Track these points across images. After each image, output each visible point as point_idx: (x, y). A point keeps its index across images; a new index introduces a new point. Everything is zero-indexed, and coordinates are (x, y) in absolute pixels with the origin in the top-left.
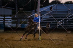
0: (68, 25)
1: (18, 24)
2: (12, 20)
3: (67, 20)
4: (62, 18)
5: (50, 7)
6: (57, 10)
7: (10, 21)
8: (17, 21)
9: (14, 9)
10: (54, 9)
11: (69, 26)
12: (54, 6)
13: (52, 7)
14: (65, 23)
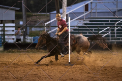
0: (117, 36)
1: (26, 37)
2: (16, 29)
3: (116, 29)
4: (105, 24)
5: (84, 5)
6: (98, 11)
7: (13, 31)
8: (24, 32)
9: (18, 9)
10: (92, 9)
11: (119, 39)
12: (91, 3)
13: (88, 4)
14: (111, 33)
